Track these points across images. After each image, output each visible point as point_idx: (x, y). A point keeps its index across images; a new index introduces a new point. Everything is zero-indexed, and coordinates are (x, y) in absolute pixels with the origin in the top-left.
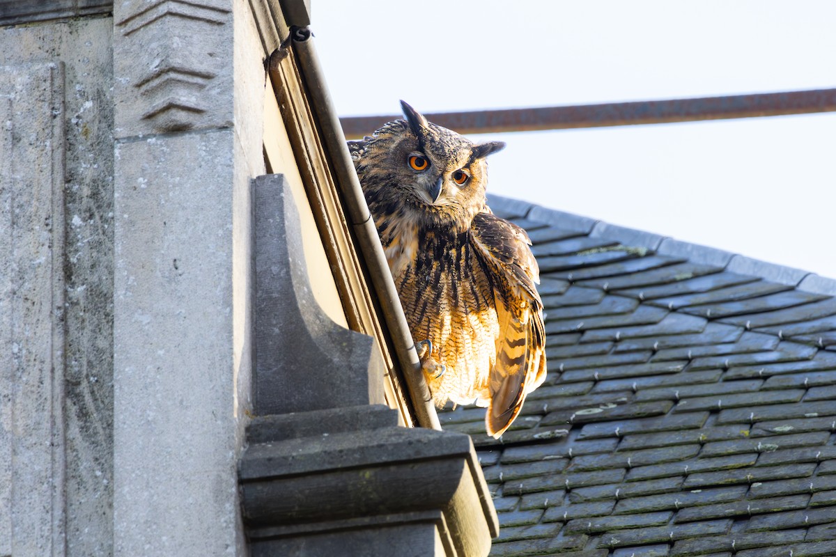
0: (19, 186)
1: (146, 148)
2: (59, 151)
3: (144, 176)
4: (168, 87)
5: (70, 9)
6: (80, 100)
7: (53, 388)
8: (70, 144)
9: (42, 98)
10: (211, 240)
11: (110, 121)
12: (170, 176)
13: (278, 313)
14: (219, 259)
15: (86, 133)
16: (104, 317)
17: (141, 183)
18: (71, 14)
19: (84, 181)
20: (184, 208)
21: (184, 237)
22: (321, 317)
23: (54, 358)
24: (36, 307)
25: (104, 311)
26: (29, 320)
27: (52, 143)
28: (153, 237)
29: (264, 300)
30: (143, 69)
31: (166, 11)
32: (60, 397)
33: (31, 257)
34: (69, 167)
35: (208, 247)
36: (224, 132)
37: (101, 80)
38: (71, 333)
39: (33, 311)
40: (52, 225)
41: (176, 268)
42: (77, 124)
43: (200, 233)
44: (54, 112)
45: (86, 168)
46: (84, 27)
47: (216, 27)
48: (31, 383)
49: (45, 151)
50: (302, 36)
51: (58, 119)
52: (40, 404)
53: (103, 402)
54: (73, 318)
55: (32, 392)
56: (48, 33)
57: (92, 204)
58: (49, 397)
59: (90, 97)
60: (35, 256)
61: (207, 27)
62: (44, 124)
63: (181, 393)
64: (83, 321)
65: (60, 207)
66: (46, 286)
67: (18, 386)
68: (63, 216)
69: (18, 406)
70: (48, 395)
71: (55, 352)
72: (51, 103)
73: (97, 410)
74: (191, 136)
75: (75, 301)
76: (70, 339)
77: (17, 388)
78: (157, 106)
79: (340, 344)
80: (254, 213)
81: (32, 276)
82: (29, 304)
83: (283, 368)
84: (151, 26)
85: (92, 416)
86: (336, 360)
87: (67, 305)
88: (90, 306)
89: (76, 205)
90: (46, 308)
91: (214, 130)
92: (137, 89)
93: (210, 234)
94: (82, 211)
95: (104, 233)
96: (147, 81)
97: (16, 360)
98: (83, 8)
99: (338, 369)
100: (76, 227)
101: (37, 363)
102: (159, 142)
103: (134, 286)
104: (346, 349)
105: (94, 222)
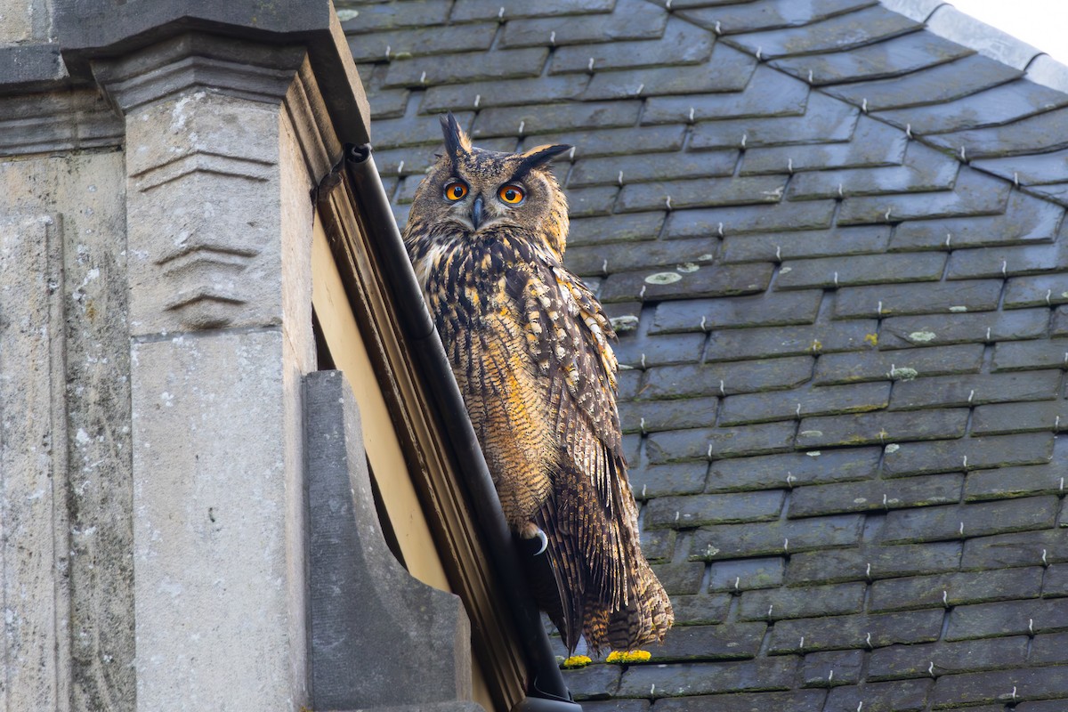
0: (9, 390)
1: (171, 351)
2: (58, 340)
3: (169, 391)
4: (198, 271)
5: (68, 140)
6: (83, 267)
7: (57, 671)
8: (72, 329)
9: (35, 266)
10: (257, 482)
11: (122, 298)
12: (202, 392)
13: (338, 566)
14: (266, 511)
15: (92, 314)
16: (119, 572)
17: (165, 400)
18: (70, 146)
19: (90, 381)
20: (221, 438)
21: (222, 477)
22: (392, 568)
23: (58, 629)
24: (34, 560)
25: (119, 564)
26: (25, 577)
27: (49, 329)
28: (183, 475)
29: (320, 547)
30: (165, 243)
31: (195, 167)
32: (66, 684)
33: (26, 490)
34: (71, 360)
35: (253, 493)
36: (270, 332)
37: (109, 241)
38: (78, 593)
39: (31, 565)
40: (52, 444)
41: (213, 520)
42: (80, 301)
43: (242, 472)
44: (52, 286)
45: (93, 363)
46: (86, 164)
47: (257, 185)
48: (30, 665)
49: (41, 342)
50: (359, 155)
51: (56, 295)
52: (41, 695)
53: (120, 690)
54: (80, 573)
55: (32, 678)
56: (41, 172)
57: (101, 414)
58: (53, 685)
59: (96, 264)
60: (31, 488)
61: (247, 185)
62: (38, 303)
63: (222, 694)
64: (93, 577)
65: (61, 419)
66: (45, 531)
67: (14, 670)
68: (65, 431)
69: (14, 697)
70: (51, 682)
71: (58, 621)
72: (48, 274)
73: (113, 701)
74: (228, 337)
75: (83, 548)
76: (76, 601)
77: (13, 672)
78: (185, 295)
79: (418, 608)
80: (306, 424)
81: (28, 516)
82: (25, 555)
83: (346, 643)
84: (175, 184)
85: (106, 709)
86: (413, 634)
87: (72, 553)
88: (102, 557)
89: (81, 414)
90: (47, 560)
91: (257, 329)
92: (157, 267)
93: (254, 475)
94: (89, 423)
95: (117, 455)
96: (171, 259)
97: (11, 634)
98: (84, 140)
99: (415, 647)
100: (82, 446)
101: (37, 637)
102: (187, 343)
103: (159, 543)
104: (426, 617)
105: (104, 439)
